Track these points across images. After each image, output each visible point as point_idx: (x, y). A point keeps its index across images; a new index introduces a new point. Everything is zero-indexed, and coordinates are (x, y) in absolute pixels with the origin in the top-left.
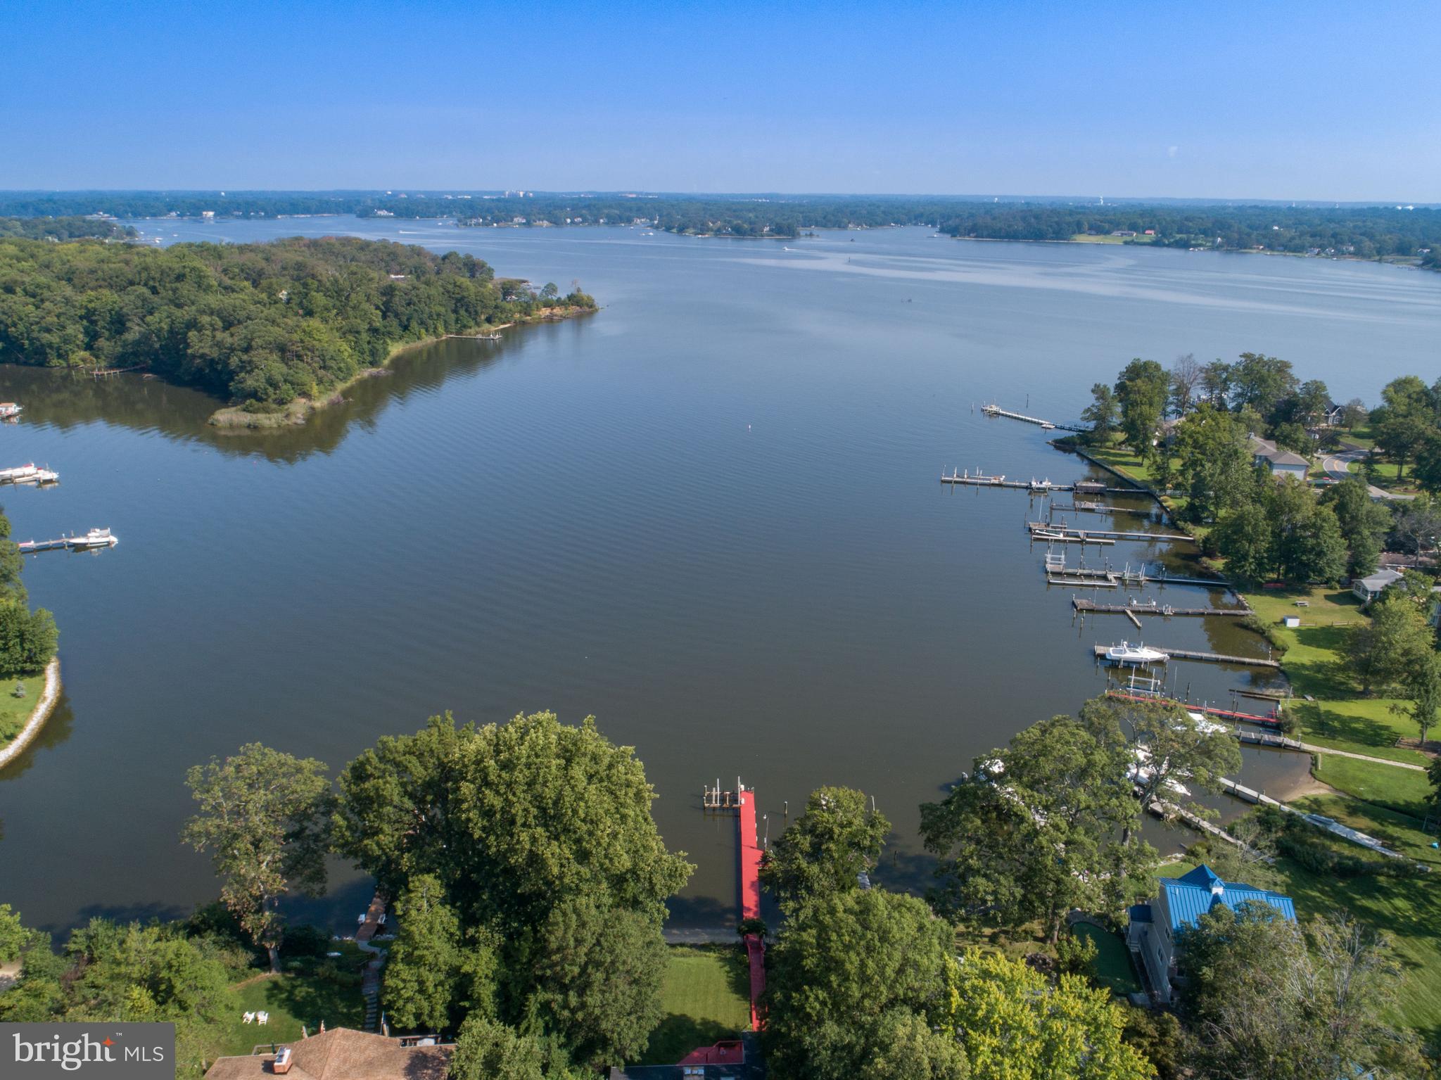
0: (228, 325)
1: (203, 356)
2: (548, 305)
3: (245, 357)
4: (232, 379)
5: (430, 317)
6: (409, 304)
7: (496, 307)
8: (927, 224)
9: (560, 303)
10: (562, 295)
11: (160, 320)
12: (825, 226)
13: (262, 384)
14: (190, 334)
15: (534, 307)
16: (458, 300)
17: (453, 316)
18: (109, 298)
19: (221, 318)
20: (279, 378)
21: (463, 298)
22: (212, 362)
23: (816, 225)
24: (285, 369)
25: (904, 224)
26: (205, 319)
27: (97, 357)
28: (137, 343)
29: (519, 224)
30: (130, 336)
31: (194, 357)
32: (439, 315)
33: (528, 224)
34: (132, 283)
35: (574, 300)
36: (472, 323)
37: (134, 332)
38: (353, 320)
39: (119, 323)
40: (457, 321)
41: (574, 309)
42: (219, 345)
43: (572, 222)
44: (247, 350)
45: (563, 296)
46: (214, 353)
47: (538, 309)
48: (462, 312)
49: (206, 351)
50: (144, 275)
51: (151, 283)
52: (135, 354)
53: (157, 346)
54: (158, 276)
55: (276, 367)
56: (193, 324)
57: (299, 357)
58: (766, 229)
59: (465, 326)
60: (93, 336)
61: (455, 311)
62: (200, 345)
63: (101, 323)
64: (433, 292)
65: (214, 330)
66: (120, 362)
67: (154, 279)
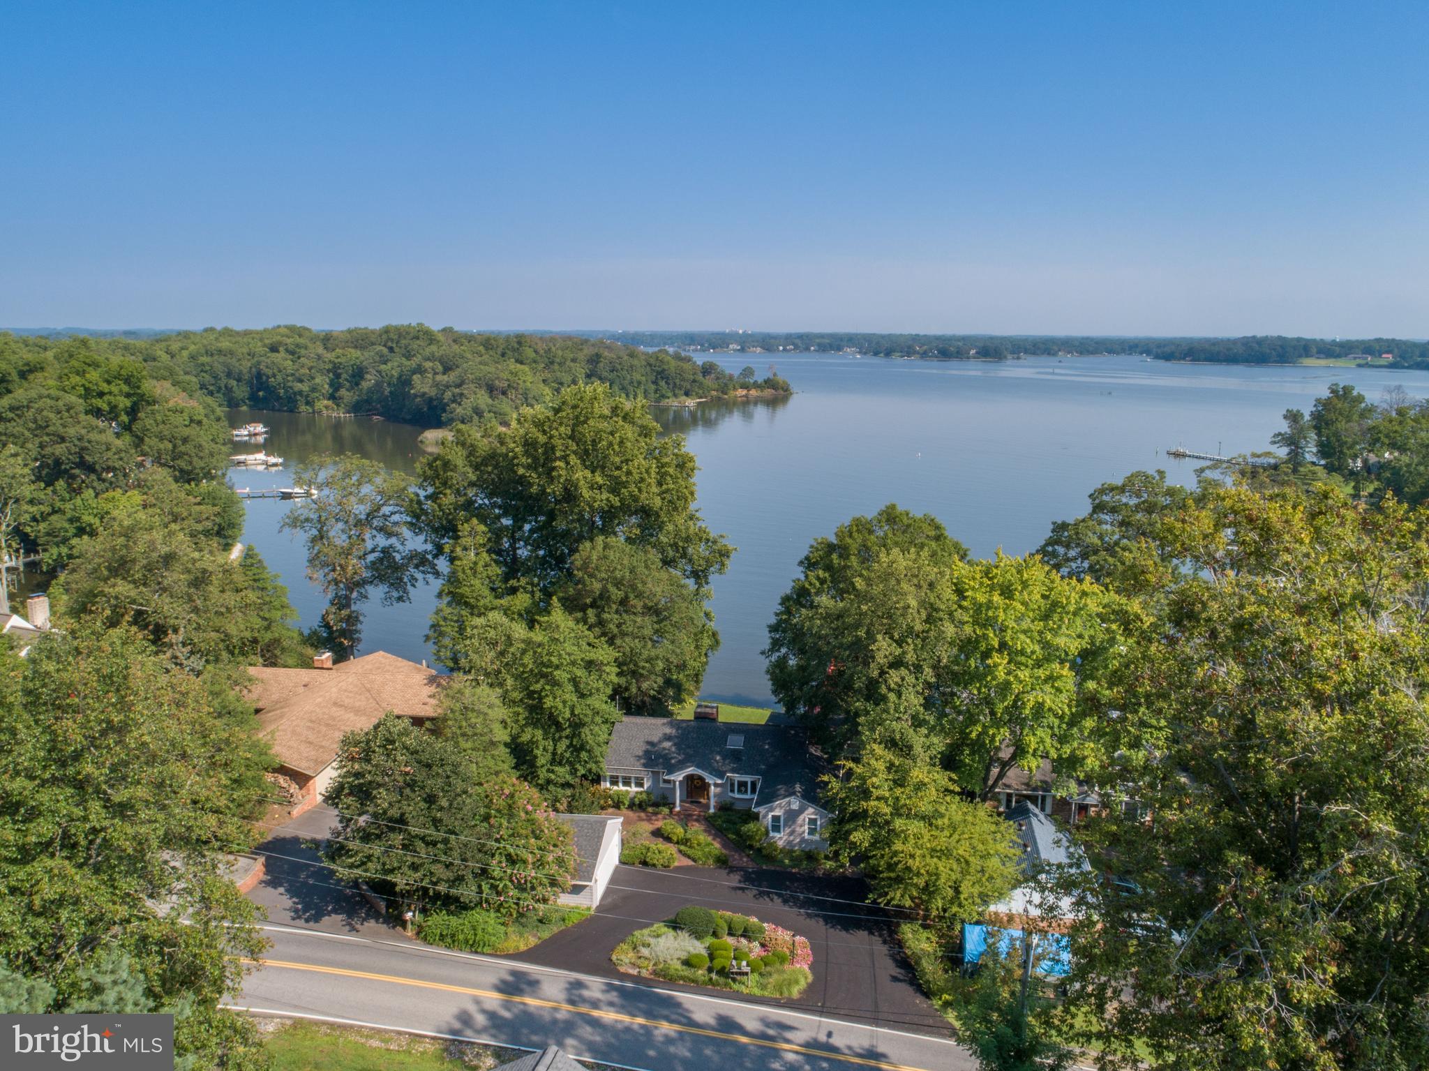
0: (447, 369)
1: (424, 394)
2: (745, 386)
3: (457, 391)
4: (445, 411)
5: (631, 383)
6: (612, 371)
7: (694, 381)
8: (1141, 353)
9: (756, 386)
10: (759, 377)
11: (393, 367)
12: (1034, 353)
13: (469, 412)
14: (414, 377)
15: (731, 387)
16: (658, 373)
17: (653, 387)
18: (354, 355)
19: (442, 363)
20: (483, 407)
21: (664, 370)
22: (431, 400)
23: (1026, 353)
24: (490, 401)
25: (1118, 353)
26: (428, 365)
27: (338, 405)
28: (370, 390)
29: (735, 350)
30: (365, 385)
31: (416, 396)
32: (639, 383)
33: (742, 350)
34: (373, 344)
35: (770, 383)
36: (670, 394)
37: (369, 382)
38: (558, 374)
39: (358, 374)
40: (656, 392)
41: (769, 393)
42: (436, 385)
43: (784, 350)
44: (459, 386)
45: (760, 381)
46: (433, 392)
47: (735, 389)
48: (663, 383)
49: (426, 390)
50: (385, 337)
51: (390, 344)
52: (368, 401)
53: (386, 393)
54: (395, 337)
55: (483, 399)
56: (419, 370)
57: (504, 393)
58: (973, 352)
59: (663, 396)
60: (335, 386)
61: (655, 383)
62: (422, 386)
63: (344, 376)
64: (635, 362)
65: (436, 373)
66: (356, 408)
67: (392, 340)
